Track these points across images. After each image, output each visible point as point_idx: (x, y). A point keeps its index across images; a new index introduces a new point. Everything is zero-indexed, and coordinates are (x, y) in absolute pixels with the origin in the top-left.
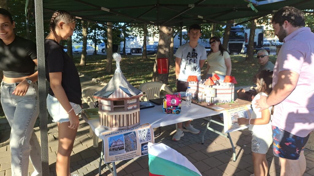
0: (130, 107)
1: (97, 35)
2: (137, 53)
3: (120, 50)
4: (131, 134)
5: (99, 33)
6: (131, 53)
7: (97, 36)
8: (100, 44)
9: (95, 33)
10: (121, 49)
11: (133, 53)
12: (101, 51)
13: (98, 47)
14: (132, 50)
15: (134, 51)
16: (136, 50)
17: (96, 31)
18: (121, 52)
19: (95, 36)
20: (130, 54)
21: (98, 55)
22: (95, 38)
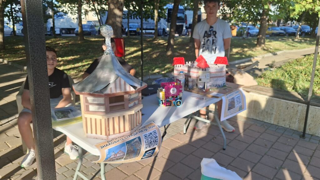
0: (131, 104)
1: (15, 11)
2: (68, 34)
3: (46, 30)
4: (135, 141)
5: (17, 9)
6: (61, 34)
7: (14, 13)
8: (20, 22)
9: (11, 9)
10: (48, 28)
11: (63, 34)
12: (21, 32)
13: (17, 26)
14: (62, 30)
15: (64, 32)
16: (67, 30)
17: (13, 7)
18: (48, 32)
19: (12, 12)
20: (59, 35)
21: (18, 36)
22: (13, 15)
